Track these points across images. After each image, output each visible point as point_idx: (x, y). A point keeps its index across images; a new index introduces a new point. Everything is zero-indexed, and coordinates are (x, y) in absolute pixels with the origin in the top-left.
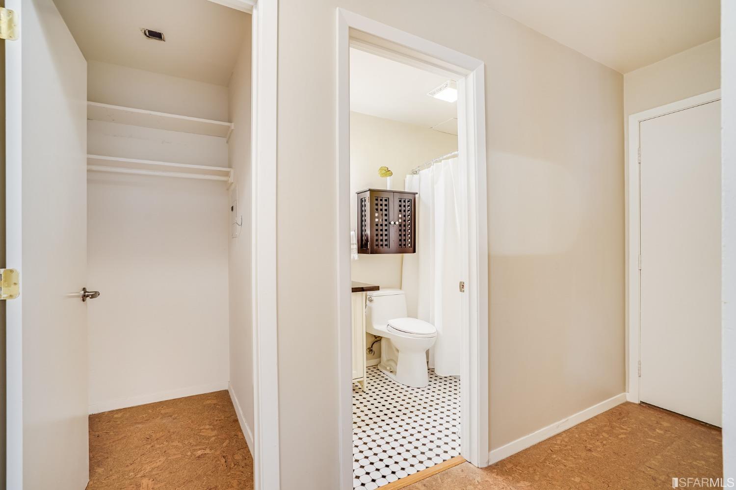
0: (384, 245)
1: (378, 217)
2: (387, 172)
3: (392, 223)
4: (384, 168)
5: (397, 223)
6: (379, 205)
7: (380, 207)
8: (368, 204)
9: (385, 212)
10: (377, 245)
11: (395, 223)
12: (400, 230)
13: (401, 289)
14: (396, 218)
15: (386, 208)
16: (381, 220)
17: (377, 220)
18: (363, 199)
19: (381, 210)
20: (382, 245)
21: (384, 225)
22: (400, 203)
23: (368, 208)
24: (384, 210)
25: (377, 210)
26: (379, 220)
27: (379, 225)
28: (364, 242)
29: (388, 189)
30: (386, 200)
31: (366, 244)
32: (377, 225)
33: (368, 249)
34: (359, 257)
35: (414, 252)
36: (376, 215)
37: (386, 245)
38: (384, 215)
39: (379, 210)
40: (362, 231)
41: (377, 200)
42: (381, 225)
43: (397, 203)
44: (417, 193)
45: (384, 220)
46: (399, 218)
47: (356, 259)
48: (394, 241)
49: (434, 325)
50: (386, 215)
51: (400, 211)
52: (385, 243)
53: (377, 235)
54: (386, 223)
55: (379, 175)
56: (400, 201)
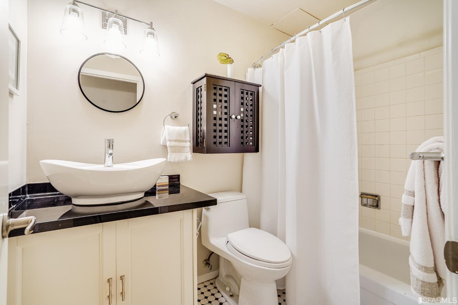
0: (223, 143)
1: (216, 110)
2: (228, 59)
3: (233, 117)
4: (224, 54)
5: (239, 117)
6: (218, 95)
7: (219, 98)
8: (204, 93)
9: (225, 104)
10: (215, 143)
11: (236, 118)
12: (242, 126)
13: (241, 192)
14: (237, 112)
15: (226, 99)
16: (220, 113)
17: (215, 112)
18: (200, 89)
19: (220, 101)
20: (220, 143)
21: (223, 119)
22: (242, 95)
23: (204, 99)
24: (223, 101)
25: (215, 100)
26: (217, 113)
27: (218, 119)
28: (199, 140)
29: (229, 76)
30: (226, 90)
31: (202, 142)
32: (215, 119)
33: (203, 147)
34: (192, 157)
35: (257, 150)
36: (215, 106)
37: (226, 143)
38: (223, 107)
39: (218, 100)
40: (197, 126)
41: (215, 88)
42: (220, 119)
43: (238, 95)
44: (261, 86)
45: (223, 113)
46: (240, 113)
47: (189, 159)
48: (234, 138)
49: (285, 243)
50: (226, 107)
51: (242, 104)
52: (224, 140)
53: (215, 131)
54: (226, 116)
55: (218, 61)
56: (242, 93)
